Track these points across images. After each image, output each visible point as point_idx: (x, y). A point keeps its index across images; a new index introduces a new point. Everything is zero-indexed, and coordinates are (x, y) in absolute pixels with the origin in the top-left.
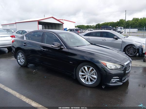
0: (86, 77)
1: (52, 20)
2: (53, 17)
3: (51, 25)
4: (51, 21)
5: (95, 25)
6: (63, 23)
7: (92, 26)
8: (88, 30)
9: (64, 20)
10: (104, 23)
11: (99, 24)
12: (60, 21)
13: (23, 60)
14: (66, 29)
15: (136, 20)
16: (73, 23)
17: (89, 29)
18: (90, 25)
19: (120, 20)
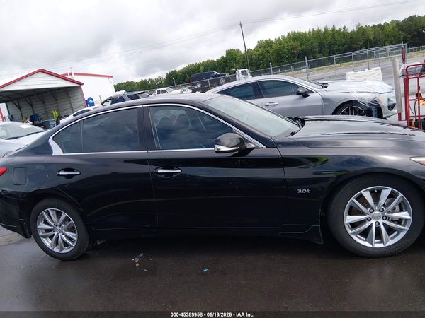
0: (371, 226)
1: (42, 79)
2: (42, 71)
3: (40, 96)
4: (40, 82)
5: (164, 77)
6: (81, 84)
7: (157, 80)
8: (159, 92)
9: (75, 74)
10: (188, 68)
11: (175, 71)
12: (70, 77)
13: (68, 233)
14: (91, 102)
15: (265, 45)
16: (106, 79)
17: (161, 89)
18: (150, 80)
19: (230, 53)
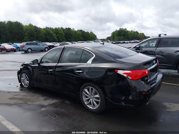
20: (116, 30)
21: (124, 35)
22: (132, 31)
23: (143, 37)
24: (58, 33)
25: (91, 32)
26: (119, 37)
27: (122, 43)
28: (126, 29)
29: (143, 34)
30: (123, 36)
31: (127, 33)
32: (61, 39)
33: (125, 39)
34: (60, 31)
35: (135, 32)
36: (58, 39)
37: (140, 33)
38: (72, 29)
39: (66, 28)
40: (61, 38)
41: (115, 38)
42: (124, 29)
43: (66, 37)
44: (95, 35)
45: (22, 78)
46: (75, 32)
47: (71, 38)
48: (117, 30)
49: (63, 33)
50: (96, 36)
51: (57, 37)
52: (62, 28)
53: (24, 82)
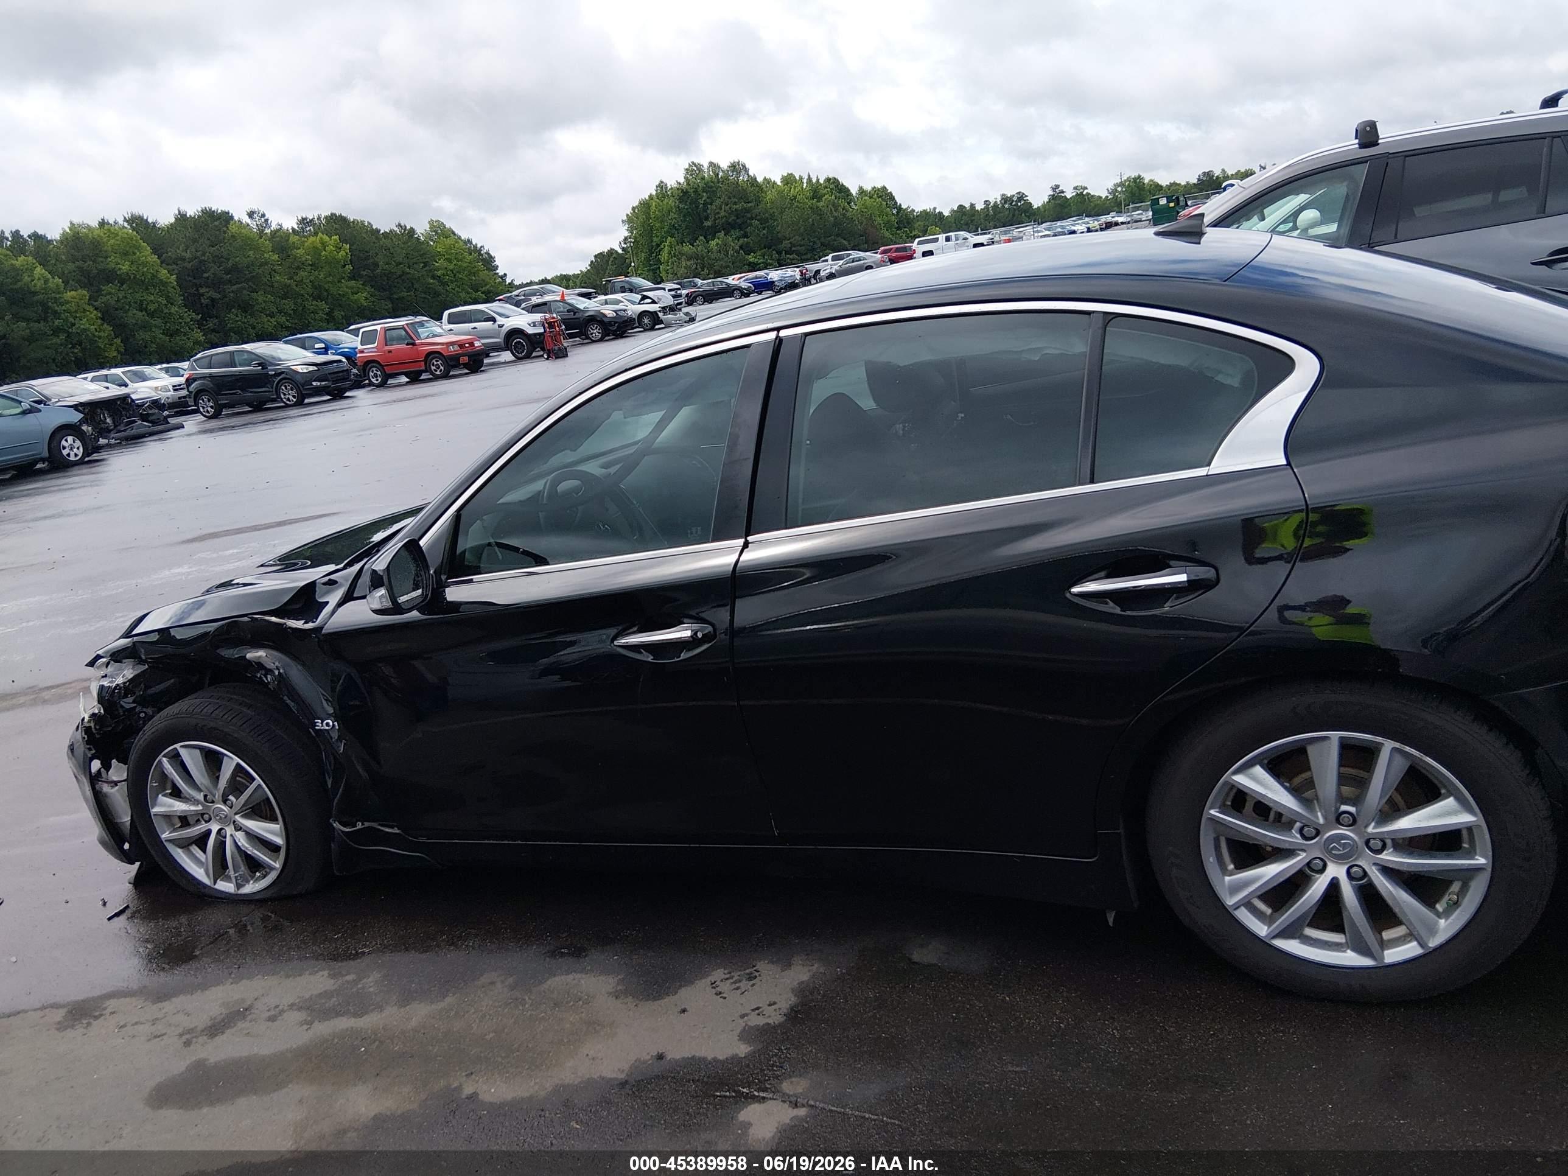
20: (661, 186)
21: (737, 223)
22: (789, 180)
23: (888, 225)
24: (110, 276)
25: (440, 231)
26: (699, 247)
27: (745, 293)
28: (737, 168)
29: (883, 195)
30: (728, 227)
31: (758, 201)
32: (145, 327)
33: (751, 258)
34: (127, 251)
35: (816, 191)
36: (121, 329)
37: (862, 191)
38: (240, 214)
39: (182, 218)
40: (151, 315)
41: (665, 255)
42: (724, 165)
43: (192, 302)
44: (477, 251)
45: (165, 805)
46: (281, 241)
47: (246, 308)
48: (671, 183)
49: (163, 273)
50: (488, 261)
51: (107, 315)
52: (137, 222)
53: (201, 841)
